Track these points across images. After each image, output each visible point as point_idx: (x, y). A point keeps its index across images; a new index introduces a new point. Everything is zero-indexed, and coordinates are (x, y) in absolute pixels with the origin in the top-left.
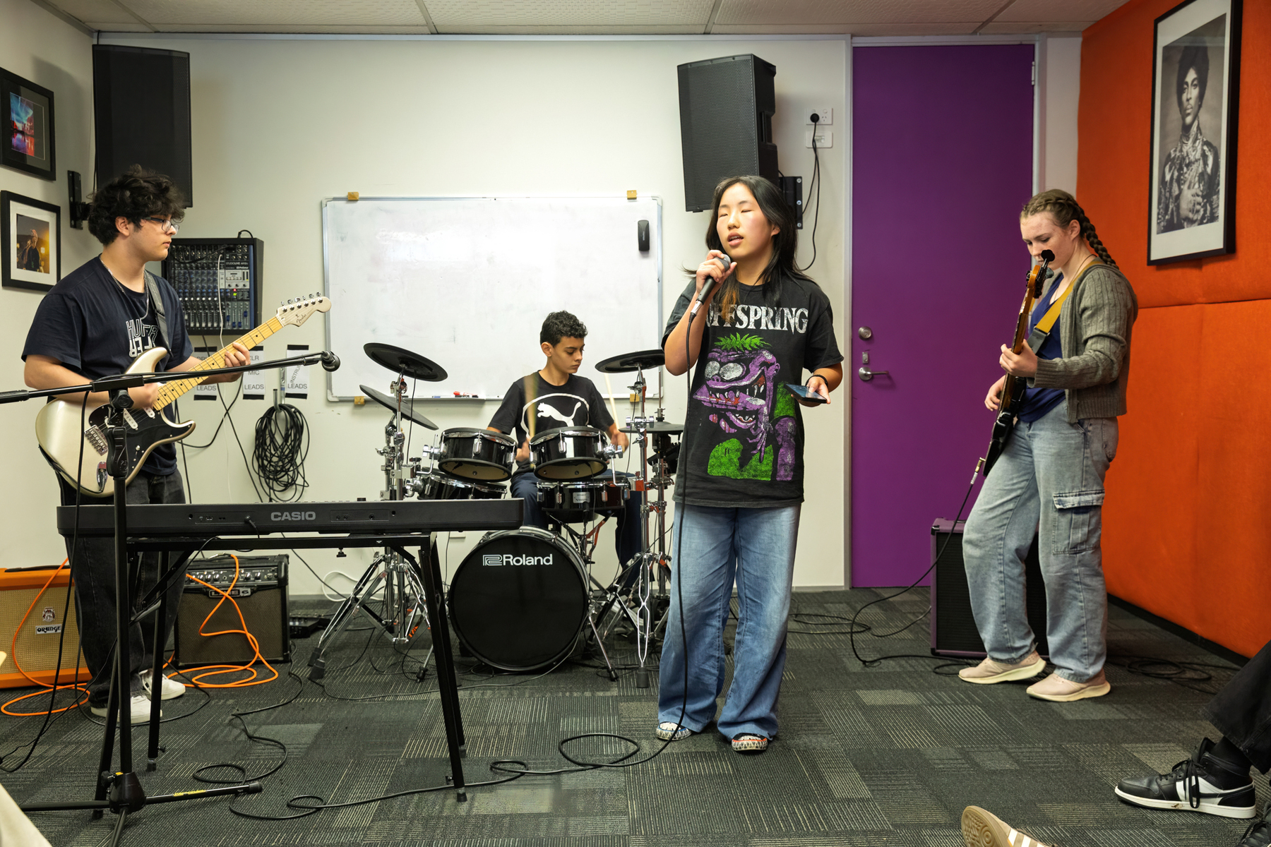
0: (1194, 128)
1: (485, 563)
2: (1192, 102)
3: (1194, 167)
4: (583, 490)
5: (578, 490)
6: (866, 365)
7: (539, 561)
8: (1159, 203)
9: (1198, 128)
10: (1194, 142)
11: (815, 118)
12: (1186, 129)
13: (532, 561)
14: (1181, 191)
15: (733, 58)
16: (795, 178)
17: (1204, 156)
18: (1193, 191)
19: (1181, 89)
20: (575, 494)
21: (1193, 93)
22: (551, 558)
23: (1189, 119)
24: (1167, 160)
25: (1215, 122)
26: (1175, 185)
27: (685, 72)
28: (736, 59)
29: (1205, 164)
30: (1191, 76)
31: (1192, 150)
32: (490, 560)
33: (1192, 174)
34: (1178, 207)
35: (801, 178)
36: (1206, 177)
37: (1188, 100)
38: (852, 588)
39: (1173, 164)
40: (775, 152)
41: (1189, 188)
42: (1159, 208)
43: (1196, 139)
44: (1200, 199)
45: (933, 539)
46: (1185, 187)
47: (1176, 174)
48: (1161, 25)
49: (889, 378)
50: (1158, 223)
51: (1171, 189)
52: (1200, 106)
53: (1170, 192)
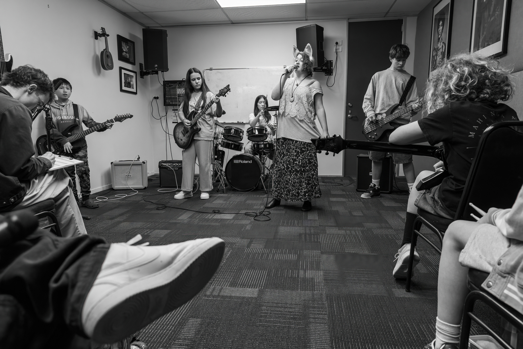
0: (441, 39)
1: (234, 162)
2: (441, 31)
3: (440, 50)
4: (263, 144)
5: (261, 144)
6: (350, 114)
7: (248, 162)
8: (432, 63)
9: (442, 38)
10: (440, 43)
11: (337, 43)
12: (439, 39)
13: (247, 162)
14: (437, 58)
15: (311, 25)
16: (331, 61)
17: (443, 47)
18: (439, 58)
19: (438, 28)
20: (260, 145)
21: (441, 28)
22: (251, 161)
23: (440, 36)
24: (434, 49)
25: (445, 37)
26: (436, 56)
27: (298, 31)
28: (311, 26)
29: (443, 49)
30: (441, 23)
31: (440, 45)
32: (236, 161)
33: (439, 53)
34: (436, 63)
35: (332, 61)
36: (443, 53)
37: (440, 30)
38: (344, 176)
39: (435, 50)
40: (324, 52)
41: (439, 57)
42: (431, 64)
43: (441, 42)
44: (441, 60)
45: (357, 159)
46: (438, 57)
47: (436, 53)
48: (435, 9)
49: (357, 118)
50: (431, 69)
51: (434, 58)
52: (442, 32)
53: (434, 59)
